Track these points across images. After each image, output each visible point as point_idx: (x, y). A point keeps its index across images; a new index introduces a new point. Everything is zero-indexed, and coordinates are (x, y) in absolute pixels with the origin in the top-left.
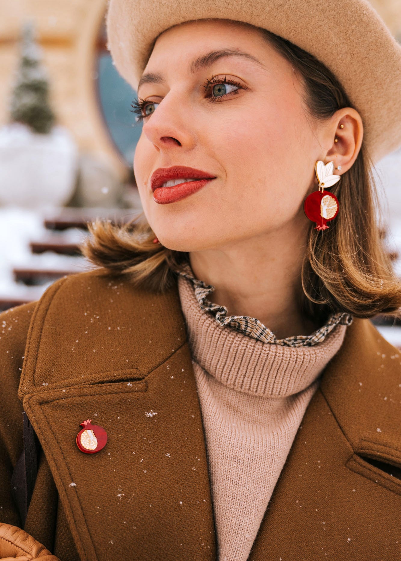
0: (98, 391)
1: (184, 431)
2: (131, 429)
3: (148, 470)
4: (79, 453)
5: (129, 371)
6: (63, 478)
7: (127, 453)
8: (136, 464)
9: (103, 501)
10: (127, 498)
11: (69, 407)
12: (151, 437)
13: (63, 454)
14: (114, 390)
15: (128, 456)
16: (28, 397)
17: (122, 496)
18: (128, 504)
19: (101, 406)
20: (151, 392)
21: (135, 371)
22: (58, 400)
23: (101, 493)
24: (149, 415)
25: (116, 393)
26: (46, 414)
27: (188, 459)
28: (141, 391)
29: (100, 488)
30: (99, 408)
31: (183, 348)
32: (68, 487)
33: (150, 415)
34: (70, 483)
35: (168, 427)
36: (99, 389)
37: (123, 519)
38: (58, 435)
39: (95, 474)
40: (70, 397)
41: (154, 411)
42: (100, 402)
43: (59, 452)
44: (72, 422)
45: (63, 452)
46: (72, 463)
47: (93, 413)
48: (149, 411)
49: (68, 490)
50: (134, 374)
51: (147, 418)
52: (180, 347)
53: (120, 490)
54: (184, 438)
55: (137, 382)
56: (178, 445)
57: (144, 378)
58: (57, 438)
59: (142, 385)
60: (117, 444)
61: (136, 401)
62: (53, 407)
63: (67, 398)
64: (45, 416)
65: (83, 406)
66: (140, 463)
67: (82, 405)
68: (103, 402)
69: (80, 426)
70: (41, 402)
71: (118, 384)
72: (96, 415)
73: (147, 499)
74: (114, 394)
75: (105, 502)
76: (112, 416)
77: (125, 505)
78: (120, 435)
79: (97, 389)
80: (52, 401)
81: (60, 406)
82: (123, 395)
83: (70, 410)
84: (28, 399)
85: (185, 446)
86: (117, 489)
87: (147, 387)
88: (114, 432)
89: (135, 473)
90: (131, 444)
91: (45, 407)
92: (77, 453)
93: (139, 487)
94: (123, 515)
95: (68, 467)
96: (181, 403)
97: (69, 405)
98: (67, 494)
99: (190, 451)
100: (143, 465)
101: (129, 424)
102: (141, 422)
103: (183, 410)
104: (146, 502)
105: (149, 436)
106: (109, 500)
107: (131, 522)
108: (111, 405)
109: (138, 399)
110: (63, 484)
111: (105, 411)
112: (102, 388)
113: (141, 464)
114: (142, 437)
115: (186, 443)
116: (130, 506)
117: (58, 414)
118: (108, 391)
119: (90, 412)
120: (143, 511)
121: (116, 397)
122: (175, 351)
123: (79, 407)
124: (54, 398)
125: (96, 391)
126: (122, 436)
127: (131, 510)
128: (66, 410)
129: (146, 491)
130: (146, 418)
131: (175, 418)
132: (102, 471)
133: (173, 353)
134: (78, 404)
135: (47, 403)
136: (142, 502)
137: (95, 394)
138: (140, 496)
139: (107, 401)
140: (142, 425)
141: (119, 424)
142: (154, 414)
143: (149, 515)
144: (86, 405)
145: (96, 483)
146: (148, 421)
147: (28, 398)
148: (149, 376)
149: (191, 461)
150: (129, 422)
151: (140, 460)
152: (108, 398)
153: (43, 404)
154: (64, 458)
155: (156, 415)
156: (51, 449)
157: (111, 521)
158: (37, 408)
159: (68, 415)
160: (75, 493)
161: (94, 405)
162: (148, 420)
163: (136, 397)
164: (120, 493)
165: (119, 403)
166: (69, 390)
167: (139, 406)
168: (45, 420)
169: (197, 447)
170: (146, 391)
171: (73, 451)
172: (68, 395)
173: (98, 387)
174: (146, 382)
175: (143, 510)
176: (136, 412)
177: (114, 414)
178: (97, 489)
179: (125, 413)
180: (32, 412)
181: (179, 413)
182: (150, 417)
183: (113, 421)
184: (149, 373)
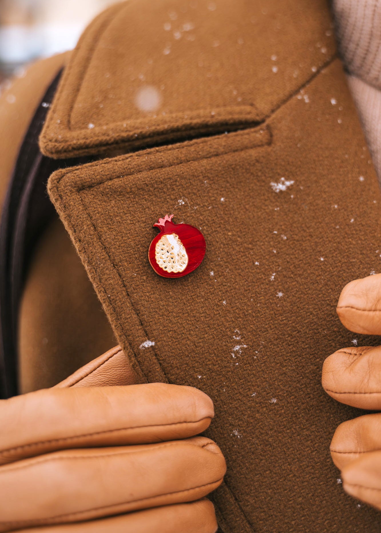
0: (182, 157)
1: (348, 207)
2: (249, 218)
3: (285, 291)
4: (156, 279)
5: (237, 109)
6: (129, 333)
7: (246, 265)
8: (263, 283)
9: (209, 363)
10: (252, 351)
11: (131, 192)
12: (286, 227)
13: (125, 286)
14: (212, 150)
15: (247, 270)
16: (57, 177)
17: (241, 349)
18: (254, 360)
19: (191, 184)
20: (278, 145)
21: (248, 108)
22: (111, 179)
23: (203, 349)
24: (278, 187)
25: (217, 155)
26: (91, 210)
27: (361, 256)
28: (261, 146)
29: (200, 340)
30: (188, 187)
31: (333, 65)
32: (140, 350)
33: (281, 187)
34: (143, 342)
35: (317, 205)
36: (184, 151)
37: (250, 390)
38: (113, 250)
39: (188, 316)
40: (131, 174)
41: (287, 179)
42: (188, 177)
43: (117, 284)
44: (139, 221)
45: (126, 283)
46: (143, 302)
47: (176, 198)
48: (277, 181)
49: (139, 354)
50: (246, 114)
51: (276, 193)
52: (326, 65)
53: (238, 338)
54: (348, 220)
55: (253, 130)
56: (338, 235)
57: (263, 121)
58: (112, 258)
59: (261, 134)
60: (226, 250)
61: (254, 165)
62: (103, 194)
63: (127, 175)
64: (89, 215)
65: (157, 188)
66: (270, 281)
67: (156, 186)
68: (193, 176)
69: (153, 228)
70: (80, 186)
71: (218, 138)
72: (181, 202)
73: (290, 347)
74: (213, 158)
75: (212, 363)
76: (213, 198)
77: (249, 363)
78: (230, 234)
79: (181, 153)
80: (101, 183)
81: (115, 192)
82: (229, 157)
83: (135, 198)
84: (55, 181)
85: (353, 234)
86: (231, 338)
87: (271, 136)
88: (218, 229)
89: (263, 301)
90: (250, 246)
91: (88, 196)
92: (153, 280)
93: (272, 326)
94: (249, 382)
95: (136, 310)
96: (337, 158)
97: (131, 188)
98: (139, 362)
99: (364, 242)
100: (276, 283)
101: (245, 210)
102: (267, 203)
103: (341, 170)
104: (287, 353)
105: (283, 227)
106: (218, 359)
107: (265, 391)
108: (209, 178)
109: (257, 161)
110: (130, 344)
111: (199, 191)
112: (189, 148)
113: (272, 283)
114: (271, 231)
115: (353, 228)
116: (259, 364)
117: (112, 207)
118: (200, 153)
119: (172, 196)
120: (284, 369)
121: (216, 162)
122: (318, 72)
123: (149, 191)
124: (104, 177)
125: (180, 156)
126: (233, 235)
127: (263, 371)
128: (128, 198)
129: (286, 333)
130: (274, 194)
131: (329, 187)
132: (202, 307)
133: (314, 76)
134: (147, 186)
135: (90, 187)
136: (280, 354)
137: (178, 161)
138: (275, 342)
139: (202, 172)
140: (268, 208)
141: (226, 212)
142: (288, 183)
143: (298, 374)
144: (163, 185)
145: (192, 332)
146: (279, 200)
147: (56, 179)
148: (273, 116)
149: (367, 259)
150: (244, 206)
151: (269, 275)
152: (203, 166)
153: (84, 189)
154: (128, 295)
155: (292, 185)
156: (103, 281)
157: (227, 395)
158: (74, 199)
159: (131, 209)
160: (154, 357)
161: (178, 184)
162: (279, 198)
163: (254, 158)
164: (239, 343)
165: (223, 172)
166: (129, 159)
167: (260, 174)
168: (89, 223)
169: (376, 234)
170: (270, 143)
171: (145, 278)
172: (129, 169)
173: (183, 147)
174: (268, 127)
175: (284, 367)
176: (256, 185)
177: (215, 195)
178: (194, 342)
179: (237, 190)
180: (65, 207)
181: (333, 176)
182: (281, 191)
183: (215, 209)
184: (273, 111)
